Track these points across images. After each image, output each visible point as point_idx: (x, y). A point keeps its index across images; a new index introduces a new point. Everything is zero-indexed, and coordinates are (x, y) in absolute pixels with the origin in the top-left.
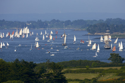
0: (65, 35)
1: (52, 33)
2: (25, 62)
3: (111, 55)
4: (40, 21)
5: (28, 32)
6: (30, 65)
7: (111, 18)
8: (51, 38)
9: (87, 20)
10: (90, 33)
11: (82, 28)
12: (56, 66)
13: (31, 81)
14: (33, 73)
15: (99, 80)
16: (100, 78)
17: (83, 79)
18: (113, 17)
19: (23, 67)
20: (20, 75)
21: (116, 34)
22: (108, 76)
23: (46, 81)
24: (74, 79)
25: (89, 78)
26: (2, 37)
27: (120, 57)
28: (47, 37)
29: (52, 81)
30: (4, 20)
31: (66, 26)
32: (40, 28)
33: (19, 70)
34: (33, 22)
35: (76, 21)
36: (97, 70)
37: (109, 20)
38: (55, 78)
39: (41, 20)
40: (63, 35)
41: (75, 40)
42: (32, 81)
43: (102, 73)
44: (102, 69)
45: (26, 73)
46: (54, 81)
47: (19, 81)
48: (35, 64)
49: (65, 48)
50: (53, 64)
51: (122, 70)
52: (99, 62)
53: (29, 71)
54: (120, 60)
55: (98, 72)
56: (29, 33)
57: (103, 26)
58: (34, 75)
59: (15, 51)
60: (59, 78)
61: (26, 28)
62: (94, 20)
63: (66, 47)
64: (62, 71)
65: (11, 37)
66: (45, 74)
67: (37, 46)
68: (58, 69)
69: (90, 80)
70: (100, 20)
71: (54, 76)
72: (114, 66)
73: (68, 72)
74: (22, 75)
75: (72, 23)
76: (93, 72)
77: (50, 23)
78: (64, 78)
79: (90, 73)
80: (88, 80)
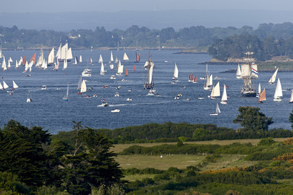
0: (151, 63)
1: (126, 58)
2: (23, 129)
3: (241, 110)
4: (101, 30)
6: (35, 135)
7: (271, 24)
8: (121, 69)
9: (213, 27)
10: (216, 58)
11: (200, 46)
12: (96, 138)
13: (35, 172)
14: (40, 153)
15: (204, 170)
16: (208, 166)
17: (165, 167)
18: (277, 21)
19: (16, 139)
20: (9, 159)
21: (279, 61)
22: (228, 162)
23: (71, 172)
24: (144, 168)
25: (179, 167)
26: (5, 68)
27: (263, 115)
28: (112, 67)
29: (86, 174)
30: (15, 28)
31: (163, 41)
32: (100, 46)
33: (8, 148)
34: (84, 32)
35: (186, 30)
36: (203, 146)
37: (265, 28)
38: (93, 165)
39: (103, 28)
40: (147, 64)
41: (176, 75)
42: (39, 172)
43: (214, 154)
44: (216, 145)
45: (24, 155)
46: (91, 173)
47: (5, 173)
48: (47, 131)
49: (149, 94)
50: (88, 133)
51: (262, 147)
52: (214, 127)
53: (31, 149)
54: (263, 123)
55: (205, 151)
56: (71, 57)
57: (249, 41)
58: (44, 158)
59: (28, 100)
60: (101, 167)
61: (64, 47)
62: (229, 28)
63: (153, 93)
64: (111, 150)
65: (26, 69)
66: (69, 157)
67: (84, 88)
68: (102, 143)
69: (181, 171)
70: (245, 27)
71: (91, 162)
72: (247, 137)
73: (133, 153)
74: (14, 159)
75: (177, 36)
76: (194, 151)
77: (125, 33)
78: (114, 166)
79: (184, 153)
80: (177, 170)
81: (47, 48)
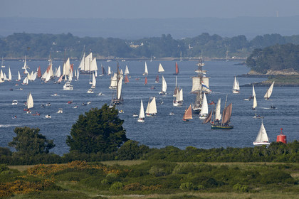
3: (17, 131)
4: (167, 38)
5: (94, 67)
30: (70, 35)
31: (233, 51)
32: (164, 57)
35: (259, 38)
39: (169, 35)
54: (41, 146)
56: (96, 69)
57: (290, 52)
61: (88, 57)
81: (103, 58)
